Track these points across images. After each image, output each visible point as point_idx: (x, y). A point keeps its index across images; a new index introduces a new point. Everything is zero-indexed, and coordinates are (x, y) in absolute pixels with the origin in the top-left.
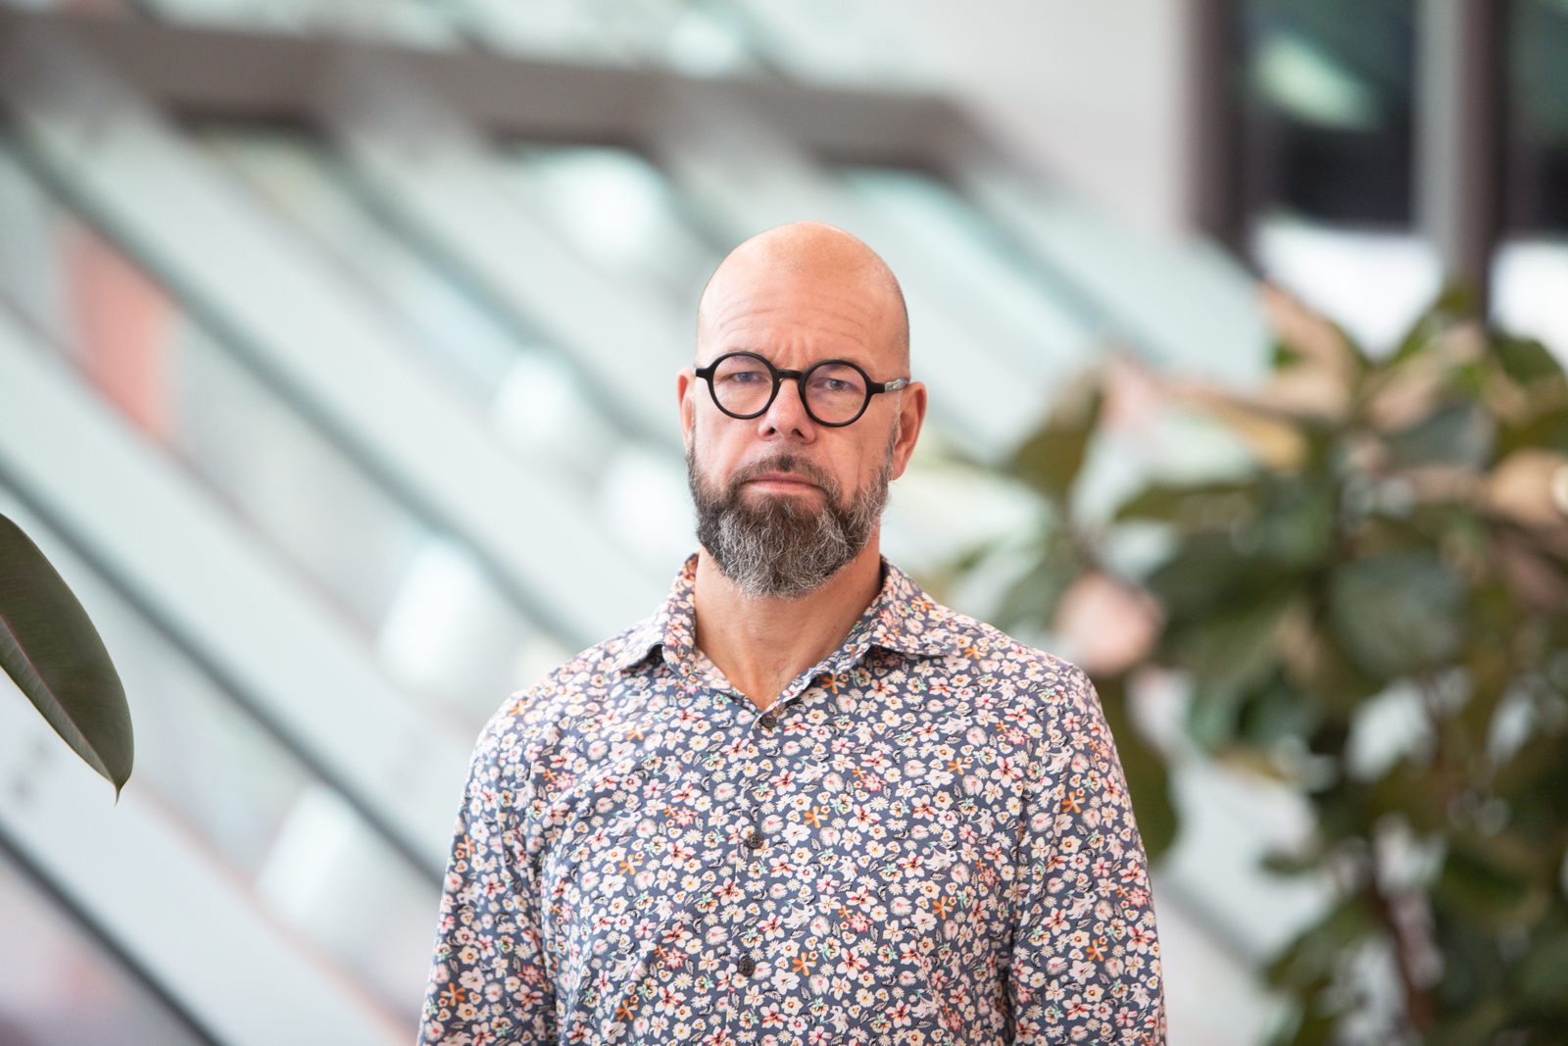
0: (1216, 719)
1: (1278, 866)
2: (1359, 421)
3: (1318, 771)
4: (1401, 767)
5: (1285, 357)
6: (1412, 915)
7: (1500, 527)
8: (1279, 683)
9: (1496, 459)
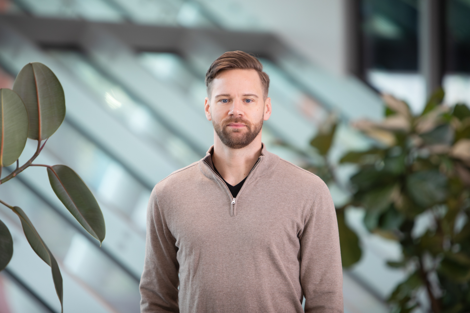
0: (373, 222)
2: (413, 131)
4: (428, 233)
5: (389, 112)
6: (433, 278)
7: (457, 161)
8: (392, 208)
9: (455, 142)
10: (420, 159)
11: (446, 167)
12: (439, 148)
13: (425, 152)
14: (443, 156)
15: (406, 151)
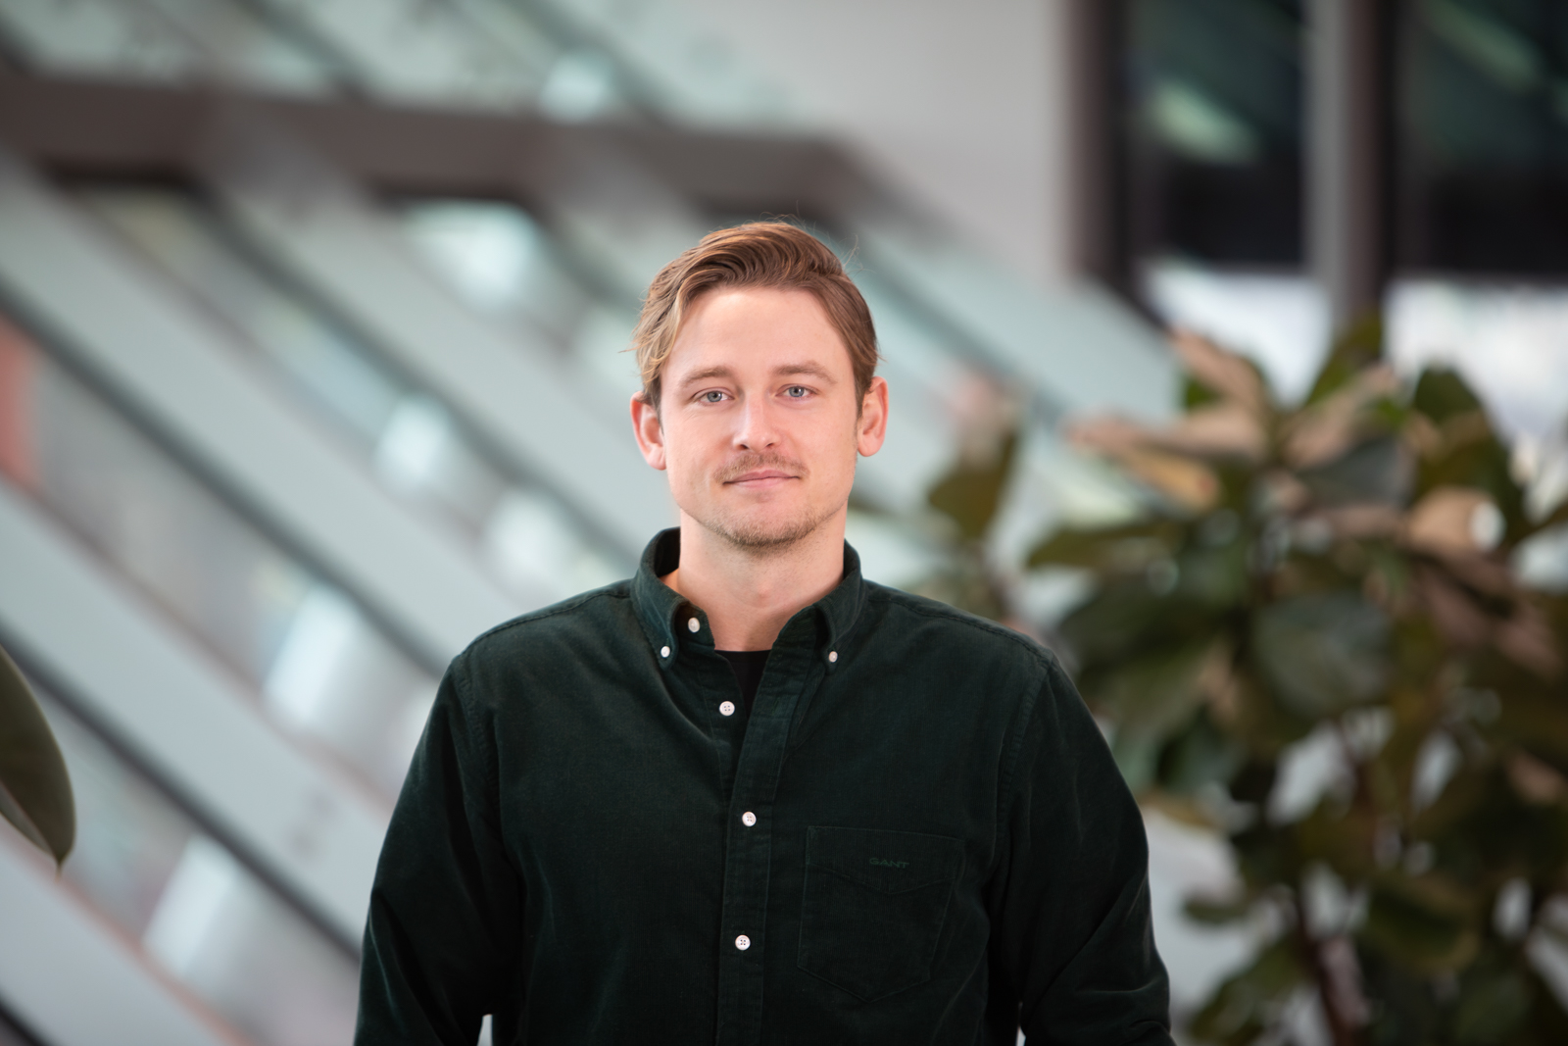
2: (1277, 460)
3: (1238, 814)
4: (1324, 805)
5: (1197, 395)
6: (1340, 959)
8: (1203, 722)
9: (1416, 497)
10: (1299, 555)
12: (1362, 518)
13: (1315, 532)
14: (1377, 543)
15: (1253, 527)
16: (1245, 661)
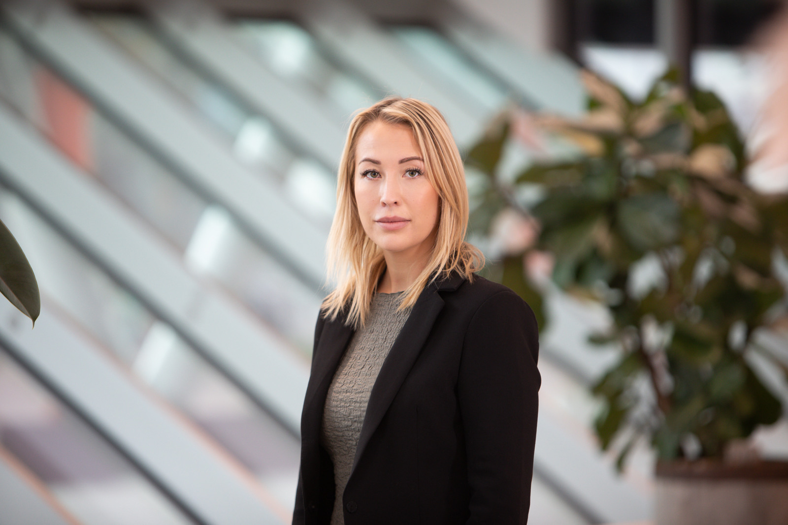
0: (566, 273)
1: (596, 340)
2: (629, 133)
3: (614, 296)
4: (653, 292)
5: (594, 104)
6: (660, 361)
7: (696, 180)
8: (595, 255)
9: (692, 149)
11: (679, 190)
12: (667, 159)
13: (647, 167)
14: (675, 172)
16: (614, 226)
